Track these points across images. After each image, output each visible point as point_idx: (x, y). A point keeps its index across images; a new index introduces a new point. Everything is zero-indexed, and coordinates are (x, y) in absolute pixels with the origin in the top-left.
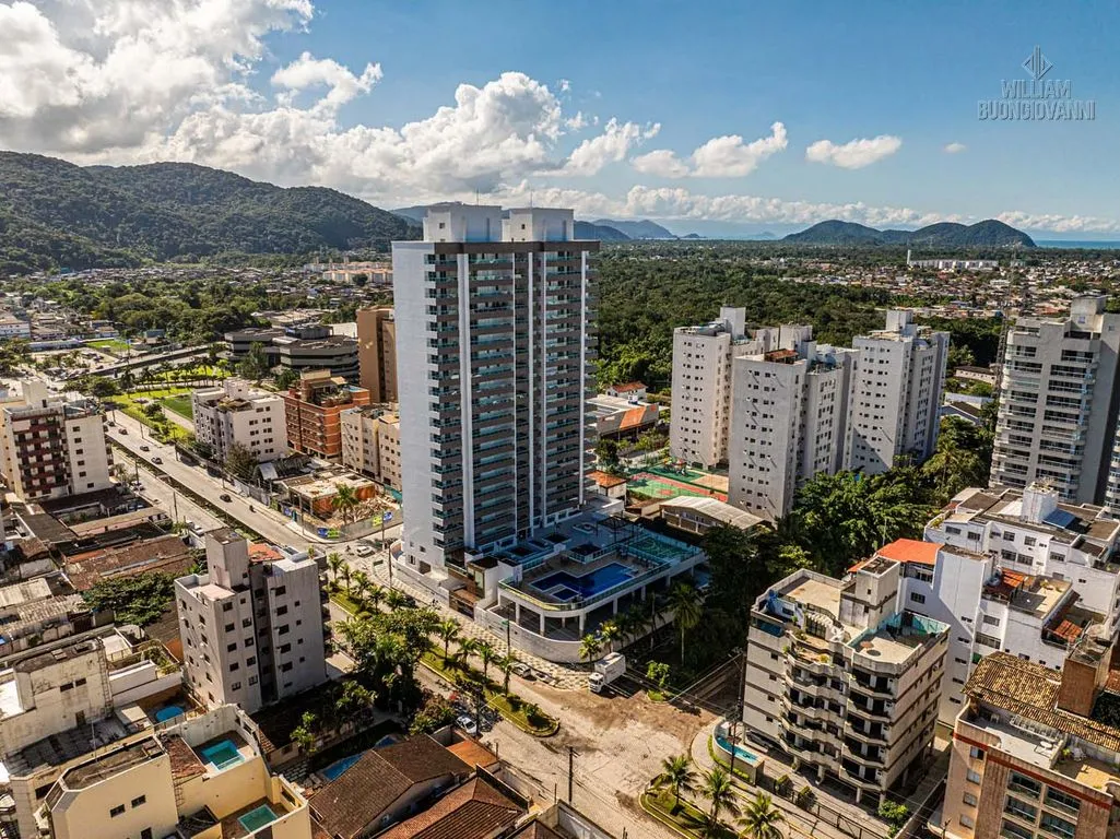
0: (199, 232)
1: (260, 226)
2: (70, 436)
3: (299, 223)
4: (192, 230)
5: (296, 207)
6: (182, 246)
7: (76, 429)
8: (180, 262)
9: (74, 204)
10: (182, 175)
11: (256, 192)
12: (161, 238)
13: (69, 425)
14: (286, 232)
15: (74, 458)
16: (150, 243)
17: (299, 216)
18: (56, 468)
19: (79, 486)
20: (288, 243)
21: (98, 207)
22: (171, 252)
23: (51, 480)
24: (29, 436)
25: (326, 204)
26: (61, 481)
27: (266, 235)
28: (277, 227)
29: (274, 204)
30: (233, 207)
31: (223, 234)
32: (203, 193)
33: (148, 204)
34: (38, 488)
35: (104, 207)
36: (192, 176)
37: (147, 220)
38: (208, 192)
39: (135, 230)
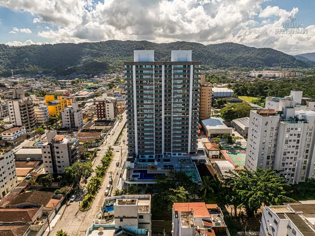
0: (228, 61)
1: (246, 59)
2: (107, 107)
3: (258, 58)
4: (226, 61)
5: (258, 54)
6: (222, 65)
7: (108, 106)
8: (220, 69)
9: (199, 54)
10: (229, 46)
11: (248, 50)
12: (217, 63)
13: (106, 104)
14: (253, 61)
15: (107, 112)
16: (214, 64)
17: (259, 57)
18: (104, 113)
19: (108, 119)
20: (252, 64)
21: (204, 55)
22: (219, 66)
23: (103, 116)
24: (99, 105)
25: (268, 53)
26: (105, 117)
27: (247, 62)
28: (251, 60)
29: (252, 53)
30: (240, 54)
31: (235, 62)
32: (233, 50)
33: (217, 54)
34: (100, 117)
35: (205, 55)
36: (231, 46)
37: (215, 58)
38: (234, 50)
39: (212, 60)
